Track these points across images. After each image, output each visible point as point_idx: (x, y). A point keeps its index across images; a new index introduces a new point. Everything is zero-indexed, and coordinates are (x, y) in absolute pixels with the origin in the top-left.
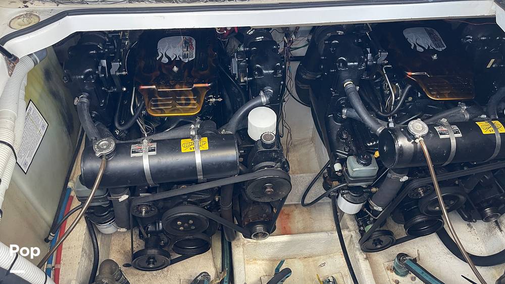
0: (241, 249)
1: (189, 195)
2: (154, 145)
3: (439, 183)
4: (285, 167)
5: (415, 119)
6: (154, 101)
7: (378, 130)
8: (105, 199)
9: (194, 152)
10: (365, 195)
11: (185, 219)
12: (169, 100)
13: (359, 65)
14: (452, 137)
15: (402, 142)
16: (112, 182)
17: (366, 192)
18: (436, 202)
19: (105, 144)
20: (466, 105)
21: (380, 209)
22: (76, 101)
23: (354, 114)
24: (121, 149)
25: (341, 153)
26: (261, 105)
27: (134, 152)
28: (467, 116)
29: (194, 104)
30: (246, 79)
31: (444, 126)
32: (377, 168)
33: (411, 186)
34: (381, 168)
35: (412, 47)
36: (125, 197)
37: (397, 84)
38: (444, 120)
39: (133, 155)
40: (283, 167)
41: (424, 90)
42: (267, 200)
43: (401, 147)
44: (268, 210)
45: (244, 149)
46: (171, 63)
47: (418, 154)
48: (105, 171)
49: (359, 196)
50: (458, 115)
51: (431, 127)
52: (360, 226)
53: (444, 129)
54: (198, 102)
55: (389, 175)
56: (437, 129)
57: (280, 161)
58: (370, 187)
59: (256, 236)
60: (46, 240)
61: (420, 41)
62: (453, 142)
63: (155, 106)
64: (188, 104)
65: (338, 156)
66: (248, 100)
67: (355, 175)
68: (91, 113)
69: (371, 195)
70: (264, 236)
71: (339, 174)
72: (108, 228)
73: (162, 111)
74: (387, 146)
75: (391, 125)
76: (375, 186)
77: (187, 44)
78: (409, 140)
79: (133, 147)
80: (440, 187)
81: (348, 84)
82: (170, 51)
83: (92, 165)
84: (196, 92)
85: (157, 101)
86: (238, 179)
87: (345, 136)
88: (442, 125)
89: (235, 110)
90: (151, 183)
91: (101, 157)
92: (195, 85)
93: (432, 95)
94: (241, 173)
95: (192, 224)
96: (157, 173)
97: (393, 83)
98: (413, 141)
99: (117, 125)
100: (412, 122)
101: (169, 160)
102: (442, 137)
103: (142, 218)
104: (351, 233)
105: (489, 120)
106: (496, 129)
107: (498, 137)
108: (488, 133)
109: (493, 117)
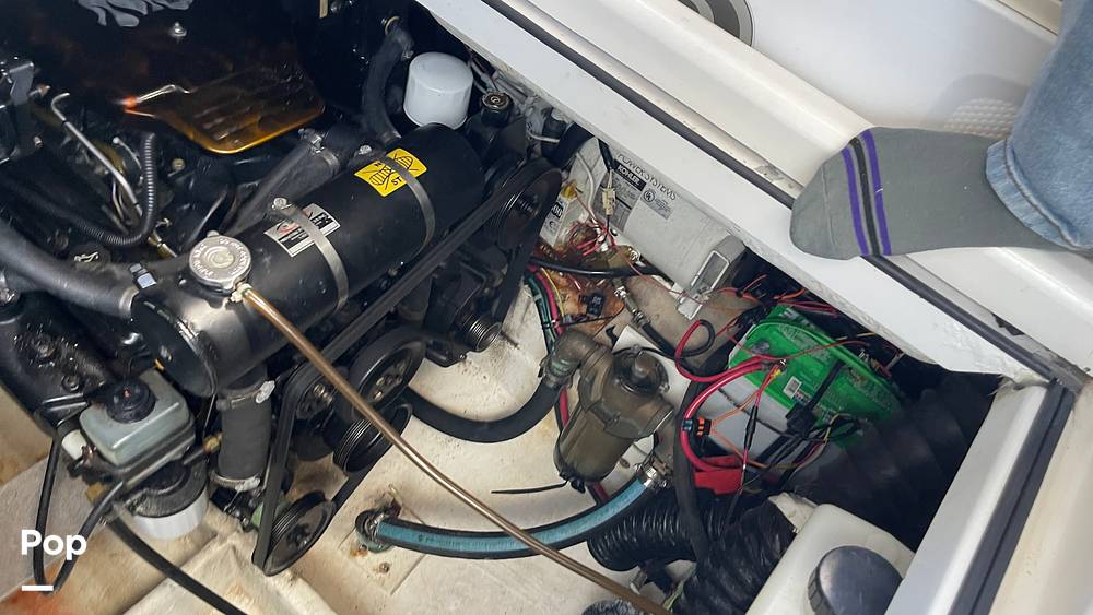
5: (202, 236)
7: (121, 302)
14: (318, 237)
17: (194, 462)
20: (320, 134)
25: (63, 402)
28: (332, 160)
31: (289, 219)
33: (291, 395)
37: (116, 140)
38: (280, 203)
41: (191, 136)
43: (203, 336)
47: (255, 328)
49: (181, 486)
50: (309, 167)
51: (254, 239)
53: (291, 226)
55: (223, 404)
56: (274, 235)
58: (194, 447)
62: (326, 248)
67: (125, 456)
74: (167, 346)
75: (146, 283)
76: (206, 435)
78: (215, 303)
87: (45, 351)
88: (280, 217)
93: (221, 143)
97: (102, 140)
98: (225, 301)
100: (197, 252)
102: (293, 251)
104: (229, 543)
105: (382, 150)
106: (402, 171)
107: (416, 188)
108: (392, 188)
109: (386, 138)
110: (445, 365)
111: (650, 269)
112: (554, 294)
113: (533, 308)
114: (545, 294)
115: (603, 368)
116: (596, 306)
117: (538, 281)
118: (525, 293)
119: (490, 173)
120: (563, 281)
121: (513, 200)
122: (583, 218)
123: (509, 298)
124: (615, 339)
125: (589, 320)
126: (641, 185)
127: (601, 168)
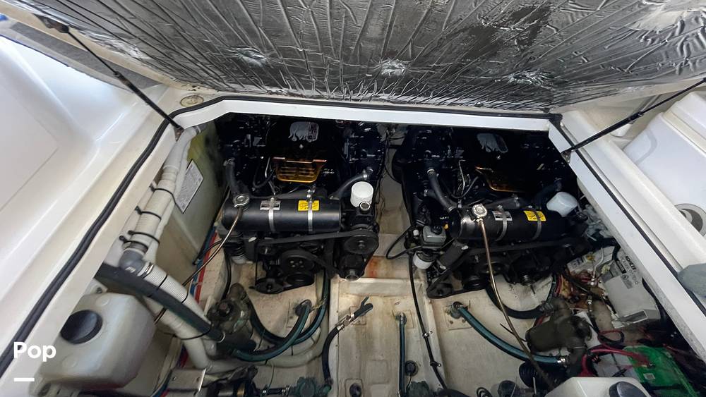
0: (337, 285)
1: (302, 242)
2: (279, 203)
3: (490, 253)
4: (376, 229)
5: (478, 203)
6: (282, 169)
7: (449, 209)
8: (239, 238)
9: (307, 211)
10: (435, 257)
11: (297, 260)
12: (294, 170)
13: (441, 158)
14: (505, 220)
15: (466, 220)
16: (245, 227)
17: (435, 254)
18: (487, 267)
19: (242, 198)
20: (518, 197)
21: (444, 268)
22: (225, 163)
23: (432, 194)
24: (254, 203)
25: (420, 222)
26: (362, 180)
27: (263, 206)
28: (518, 205)
29: (312, 175)
30: (354, 159)
31: (500, 212)
32: (445, 237)
33: (469, 254)
34: (449, 238)
35: (483, 148)
36: (253, 239)
37: (468, 175)
38: (500, 207)
39: (262, 209)
40: (374, 229)
41: (488, 182)
42: (360, 253)
43: (465, 224)
44: (360, 260)
45: (347, 212)
46: (299, 142)
47: (477, 229)
48: (240, 218)
49: (429, 256)
50: (511, 203)
51: (490, 211)
52: (428, 278)
53: (499, 214)
54: (315, 173)
55: (454, 244)
56: (494, 213)
57: (373, 225)
58: (439, 250)
59: (349, 278)
60: (194, 264)
61: (490, 145)
62: (505, 224)
63: (283, 173)
64: (308, 174)
65: (417, 224)
66: (354, 175)
67: (428, 240)
68: (236, 173)
69: (439, 257)
70: (355, 278)
71: (417, 238)
72: (239, 260)
73: (288, 178)
74: (455, 222)
75: (460, 206)
76: (443, 250)
77: (313, 128)
78: (472, 220)
79: (263, 203)
80: (491, 256)
81: (431, 170)
82: (298, 133)
83: (230, 212)
84: (315, 165)
85: (285, 169)
86: (338, 235)
87: (424, 210)
88: (498, 210)
89: (343, 182)
90: (273, 230)
91: (238, 207)
92: (314, 160)
93: (493, 187)
94: (342, 230)
95: (302, 264)
96: (279, 223)
97: (465, 174)
98: (475, 220)
99: (254, 183)
100: (476, 206)
101: (289, 215)
102: (497, 219)
103: (264, 255)
104: (421, 282)
105: (534, 210)
106: (538, 218)
107: (539, 224)
108: (532, 220)
109: (537, 208)
110: (508, 282)
111: (608, 302)
112: (561, 286)
113: (550, 285)
114: (558, 283)
115: (566, 316)
116: (576, 300)
117: (557, 279)
118: (550, 279)
119: (564, 234)
120: (566, 285)
121: (567, 246)
122: (590, 270)
123: (543, 276)
124: (576, 313)
125: (569, 302)
126: (624, 272)
127: (610, 258)
